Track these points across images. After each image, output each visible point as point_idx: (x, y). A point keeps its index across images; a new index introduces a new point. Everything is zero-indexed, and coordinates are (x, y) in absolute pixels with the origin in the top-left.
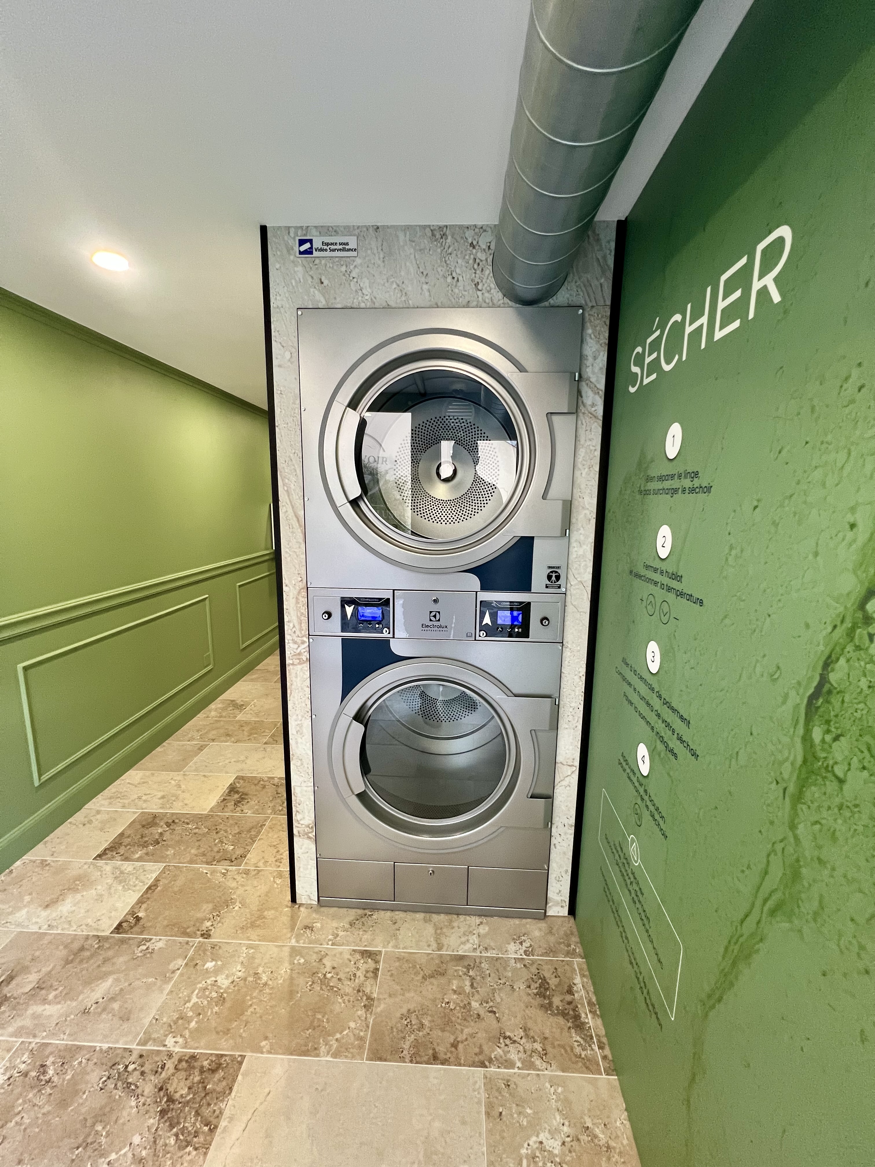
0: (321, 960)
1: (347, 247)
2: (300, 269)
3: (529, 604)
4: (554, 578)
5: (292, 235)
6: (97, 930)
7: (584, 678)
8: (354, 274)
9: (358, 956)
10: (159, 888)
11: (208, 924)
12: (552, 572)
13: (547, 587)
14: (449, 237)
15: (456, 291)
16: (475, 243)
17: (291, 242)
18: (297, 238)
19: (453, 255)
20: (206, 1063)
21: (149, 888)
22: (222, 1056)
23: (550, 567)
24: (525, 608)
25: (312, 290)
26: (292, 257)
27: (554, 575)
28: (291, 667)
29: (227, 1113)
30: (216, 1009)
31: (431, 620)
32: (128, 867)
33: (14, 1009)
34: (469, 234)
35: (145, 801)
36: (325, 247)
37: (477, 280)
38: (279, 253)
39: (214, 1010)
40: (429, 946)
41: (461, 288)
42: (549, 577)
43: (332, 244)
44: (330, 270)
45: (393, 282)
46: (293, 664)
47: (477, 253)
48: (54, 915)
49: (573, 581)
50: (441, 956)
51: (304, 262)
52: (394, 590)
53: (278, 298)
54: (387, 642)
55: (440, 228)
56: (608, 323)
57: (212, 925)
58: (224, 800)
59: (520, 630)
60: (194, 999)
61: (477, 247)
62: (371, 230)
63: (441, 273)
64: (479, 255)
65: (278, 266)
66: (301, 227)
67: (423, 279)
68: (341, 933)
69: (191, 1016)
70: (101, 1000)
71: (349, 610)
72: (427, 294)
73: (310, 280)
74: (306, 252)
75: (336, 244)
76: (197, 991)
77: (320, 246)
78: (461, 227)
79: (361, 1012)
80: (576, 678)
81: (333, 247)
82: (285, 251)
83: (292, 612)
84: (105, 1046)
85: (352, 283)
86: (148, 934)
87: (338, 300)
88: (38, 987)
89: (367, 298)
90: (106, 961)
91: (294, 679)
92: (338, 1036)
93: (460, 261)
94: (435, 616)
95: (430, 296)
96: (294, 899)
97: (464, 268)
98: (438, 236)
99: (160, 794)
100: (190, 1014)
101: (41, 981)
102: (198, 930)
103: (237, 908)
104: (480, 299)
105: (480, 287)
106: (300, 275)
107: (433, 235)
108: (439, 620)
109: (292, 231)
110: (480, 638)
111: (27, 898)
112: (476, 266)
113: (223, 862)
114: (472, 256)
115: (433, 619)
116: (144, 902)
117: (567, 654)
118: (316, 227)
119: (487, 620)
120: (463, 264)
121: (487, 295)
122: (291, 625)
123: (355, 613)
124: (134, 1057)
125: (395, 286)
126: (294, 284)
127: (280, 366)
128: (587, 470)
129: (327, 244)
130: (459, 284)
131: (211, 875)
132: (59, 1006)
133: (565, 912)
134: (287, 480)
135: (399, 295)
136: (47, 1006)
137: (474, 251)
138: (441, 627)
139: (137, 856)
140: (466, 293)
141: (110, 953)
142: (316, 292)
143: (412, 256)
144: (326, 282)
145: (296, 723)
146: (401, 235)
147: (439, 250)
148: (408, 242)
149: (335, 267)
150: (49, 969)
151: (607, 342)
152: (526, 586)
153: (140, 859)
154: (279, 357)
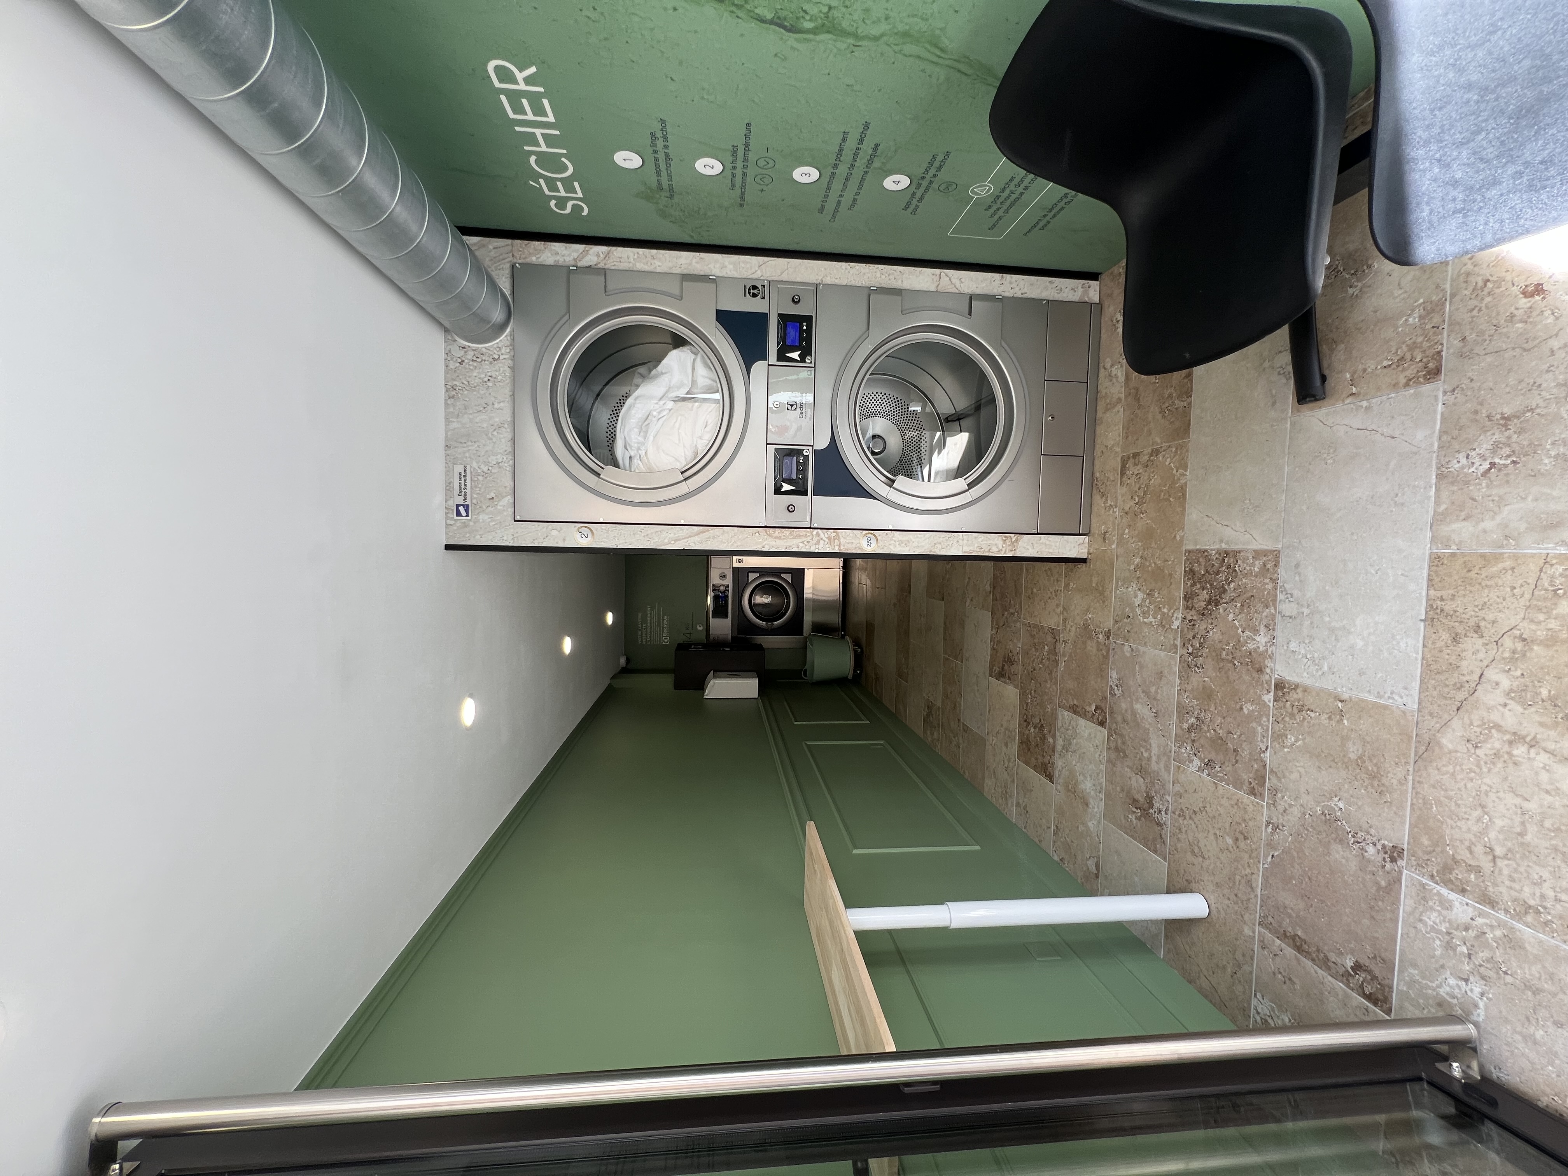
0: (1127, 513)
1: (463, 474)
2: (481, 517)
3: (779, 315)
4: (755, 291)
5: (452, 522)
7: (852, 264)
8: (485, 469)
9: (1125, 478)
10: (1075, 703)
11: (1101, 637)
12: (749, 293)
13: (764, 298)
14: (455, 383)
15: (500, 378)
17: (458, 524)
18: (456, 518)
20: (1189, 584)
21: (1075, 713)
22: (1185, 571)
23: (745, 295)
24: (785, 319)
25: (499, 507)
26: (471, 524)
27: (752, 291)
28: (842, 548)
32: (1059, 744)
33: (1154, 783)
36: (463, 493)
37: (491, 360)
38: (468, 535)
39: (1157, 595)
40: (1118, 412)
41: (497, 374)
42: (754, 295)
43: (460, 487)
44: (482, 490)
45: (492, 435)
46: (839, 546)
48: (1092, 793)
50: (1126, 397)
51: (477, 511)
52: (767, 444)
53: (505, 538)
54: (817, 453)
55: (447, 390)
56: (527, 242)
57: (1102, 633)
58: (1009, 678)
59: (805, 324)
61: (463, 359)
62: (449, 452)
63: (485, 391)
64: (469, 357)
65: (478, 537)
66: (447, 513)
67: (489, 408)
69: (1161, 615)
71: (786, 487)
72: (502, 404)
73: (490, 509)
74: (467, 511)
75: (460, 483)
76: (1145, 620)
77: (462, 498)
78: (446, 373)
79: (1160, 457)
80: (852, 271)
81: (463, 487)
82: (467, 530)
83: (788, 544)
85: (493, 471)
86: (1106, 691)
87: (507, 485)
88: (1140, 772)
89: (505, 458)
91: (854, 546)
92: (1174, 471)
93: (475, 374)
94: (792, 406)
95: (504, 402)
96: (1083, 561)
97: (481, 370)
98: (454, 393)
100: (1159, 617)
101: (1137, 771)
102: (1105, 644)
103: (1090, 616)
104: (507, 356)
105: (496, 357)
106: (486, 517)
107: (453, 397)
108: (796, 401)
109: (449, 522)
110: (813, 362)
112: (479, 360)
113: (1057, 651)
114: (471, 363)
115: (794, 407)
116: (1085, 710)
117: (828, 280)
118: (446, 502)
119: (795, 355)
120: (477, 371)
121: (503, 351)
122: (801, 545)
123: (789, 481)
125: (495, 433)
126: (493, 523)
128: (656, 261)
129: (460, 491)
130: (494, 376)
131: (1066, 656)
133: (1095, 284)
135: (504, 430)
137: (466, 361)
138: (802, 400)
139: (1051, 740)
140: (502, 369)
142: (501, 503)
143: (471, 416)
144: (493, 495)
146: (453, 425)
147: (466, 392)
148: (459, 420)
149: (480, 486)
151: (543, 243)
152: (763, 318)
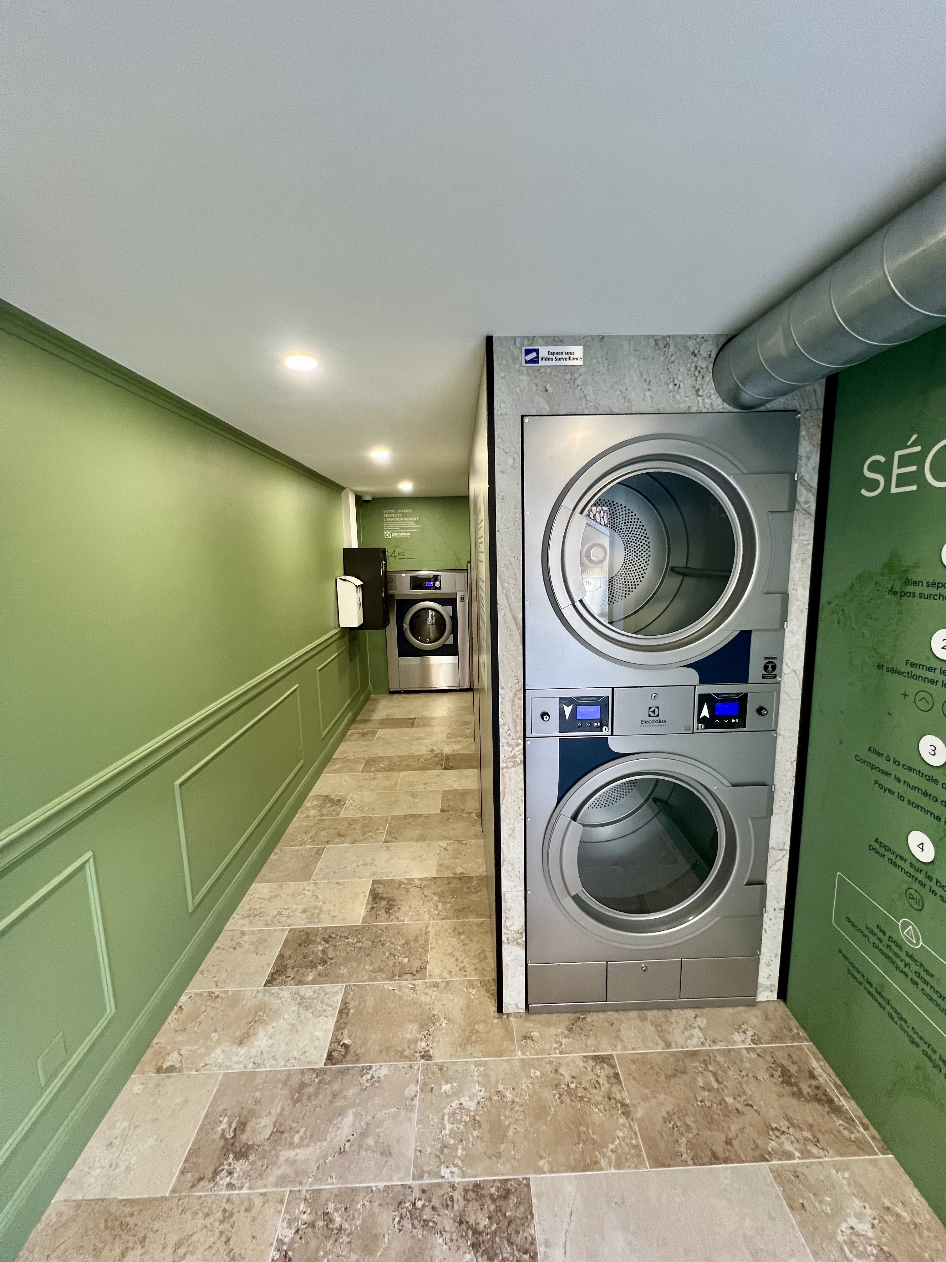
0: (556, 1071)
1: (573, 356)
2: (525, 378)
3: (746, 694)
4: (770, 669)
5: (518, 345)
6: (309, 1063)
7: (795, 763)
8: (578, 382)
9: (591, 1063)
10: (351, 1011)
11: (423, 1044)
12: (768, 663)
13: (763, 677)
14: (672, 346)
15: (678, 397)
16: (696, 352)
17: (516, 352)
18: (524, 348)
19: (676, 363)
20: (493, 1190)
21: (341, 1012)
22: (506, 1180)
23: (766, 658)
24: (743, 699)
25: (537, 397)
26: (517, 366)
27: (770, 666)
28: (505, 770)
29: (540, 1237)
30: (475, 1133)
31: (650, 716)
32: (306, 991)
33: (264, 1157)
34: (691, 343)
35: (288, 917)
36: (551, 356)
37: (697, 387)
38: (504, 362)
39: (475, 1135)
40: (657, 1044)
41: (683, 394)
42: (766, 668)
43: (558, 353)
44: (555, 378)
45: (616, 389)
46: (507, 767)
47: (697, 361)
48: (253, 1051)
49: (786, 669)
50: (673, 1054)
51: (531, 372)
52: (613, 688)
53: (503, 405)
54: (605, 740)
55: (664, 338)
56: (821, 425)
57: (428, 1045)
58: (372, 908)
59: (737, 721)
60: (449, 1127)
61: (698, 356)
62: (596, 338)
63: (663, 381)
64: (700, 363)
65: (503, 375)
66: (528, 338)
67: (646, 386)
68: (564, 1041)
69: (454, 1144)
70: (351, 1138)
71: (568, 710)
72: (649, 400)
73: (534, 388)
74: (532, 361)
75: (562, 353)
76: (446, 1118)
77: (546, 355)
78: (683, 336)
79: (622, 1120)
80: (789, 763)
81: (559, 356)
82: (511, 360)
83: (507, 714)
84: (381, 1185)
85: (577, 391)
86: (365, 1062)
87: (562, 406)
88: (277, 1131)
89: (591, 404)
90: (335, 1096)
91: (508, 782)
92: (611, 1147)
93: (682, 369)
94: (654, 712)
95: (652, 402)
96: (500, 1009)
97: (686, 376)
98: (661, 345)
99: (301, 908)
100: (452, 1141)
101: (277, 1125)
102: (416, 1052)
103: (444, 1025)
104: (701, 404)
105: (700, 393)
106: (525, 383)
107: (657, 344)
108: (658, 715)
109: (518, 340)
110: (698, 731)
111: (215, 1036)
112: (697, 374)
113: (405, 977)
114: (693, 365)
115: (652, 714)
116: (344, 1028)
117: (780, 740)
118: (541, 337)
119: (705, 712)
120: (685, 371)
121: (707, 400)
122: (506, 728)
123: (574, 713)
124: (417, 1193)
125: (618, 393)
126: (518, 391)
127: (502, 472)
128: (800, 562)
129: (553, 354)
130: (680, 391)
131: (399, 991)
132: (311, 1149)
133: (774, 996)
134: (506, 585)
135: (622, 401)
136: (297, 1150)
137: (696, 359)
138: (659, 721)
139: (310, 978)
140: (687, 399)
141: (336, 1086)
142: (541, 399)
143: (636, 365)
144: (550, 390)
145: (509, 827)
146: (625, 344)
147: (662, 359)
148: (632, 351)
149: (560, 375)
150: (279, 1110)
151: (820, 442)
152: (743, 678)
153: (314, 982)
154: (502, 463)
